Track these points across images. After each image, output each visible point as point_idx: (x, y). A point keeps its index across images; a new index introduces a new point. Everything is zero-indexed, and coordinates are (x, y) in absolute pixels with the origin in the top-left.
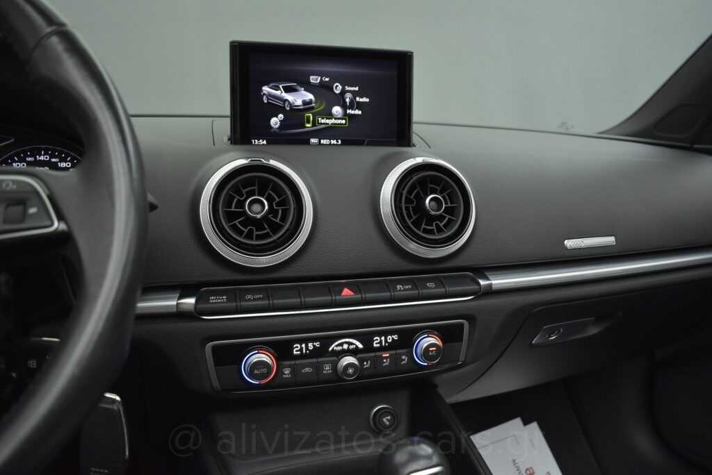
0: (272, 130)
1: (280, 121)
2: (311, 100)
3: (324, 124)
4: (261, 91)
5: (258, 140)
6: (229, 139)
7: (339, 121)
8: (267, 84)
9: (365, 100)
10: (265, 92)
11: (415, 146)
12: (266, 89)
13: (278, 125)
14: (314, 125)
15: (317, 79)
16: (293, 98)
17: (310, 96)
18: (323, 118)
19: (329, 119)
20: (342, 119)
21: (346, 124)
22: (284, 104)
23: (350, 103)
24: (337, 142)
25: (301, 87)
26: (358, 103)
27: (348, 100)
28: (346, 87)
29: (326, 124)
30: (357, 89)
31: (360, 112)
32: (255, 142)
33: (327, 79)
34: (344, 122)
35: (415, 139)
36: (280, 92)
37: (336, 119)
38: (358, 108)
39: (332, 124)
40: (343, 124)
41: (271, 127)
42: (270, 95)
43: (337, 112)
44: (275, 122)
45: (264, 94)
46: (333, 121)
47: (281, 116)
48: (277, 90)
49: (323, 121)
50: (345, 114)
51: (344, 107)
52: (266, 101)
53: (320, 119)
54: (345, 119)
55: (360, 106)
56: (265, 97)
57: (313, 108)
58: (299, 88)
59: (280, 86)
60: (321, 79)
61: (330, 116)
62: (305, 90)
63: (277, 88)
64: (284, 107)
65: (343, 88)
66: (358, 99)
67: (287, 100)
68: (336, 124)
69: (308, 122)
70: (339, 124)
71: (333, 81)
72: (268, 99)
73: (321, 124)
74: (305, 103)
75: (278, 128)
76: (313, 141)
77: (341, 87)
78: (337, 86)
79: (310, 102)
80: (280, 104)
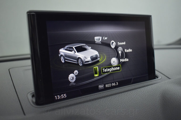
0: (70, 85)
1: (76, 76)
2: (97, 55)
3: (107, 72)
4: (59, 53)
5: (60, 95)
6: (33, 96)
7: (116, 69)
8: (62, 46)
9: (130, 50)
10: (62, 54)
11: (157, 77)
12: (62, 51)
13: (75, 79)
14: (100, 74)
15: (100, 39)
16: (83, 56)
17: (95, 53)
18: (105, 68)
19: (109, 68)
20: (117, 66)
21: (120, 70)
22: (78, 62)
23: (121, 54)
24: (116, 84)
25: (89, 46)
26: (126, 53)
27: (120, 52)
28: (118, 43)
29: (108, 72)
30: (124, 43)
31: (128, 60)
32: (57, 97)
33: (106, 38)
34: (118, 68)
35: (157, 73)
36: (73, 52)
37: (114, 67)
38: (126, 57)
39: (112, 71)
40: (118, 70)
41: (70, 82)
42: (66, 56)
43: (114, 62)
44: (72, 77)
45: (62, 55)
46: (112, 69)
47: (76, 72)
48: (71, 51)
49: (105, 70)
50: (119, 62)
51: (118, 57)
52: (63, 62)
53: (104, 69)
54: (119, 66)
55: (127, 55)
56: (62, 58)
57: (98, 61)
58: (87, 47)
59: (74, 47)
60: (102, 39)
61: (110, 66)
62: (91, 48)
63: (71, 49)
64: (78, 64)
65: (117, 44)
66: (126, 50)
67: (79, 58)
68: (114, 71)
69: (96, 73)
70: (116, 71)
71: (110, 39)
72: (65, 59)
73: (105, 72)
74: (93, 59)
75: (75, 82)
76: (101, 87)
77: (115, 43)
78: (113, 43)
79: (96, 58)
80: (75, 61)
